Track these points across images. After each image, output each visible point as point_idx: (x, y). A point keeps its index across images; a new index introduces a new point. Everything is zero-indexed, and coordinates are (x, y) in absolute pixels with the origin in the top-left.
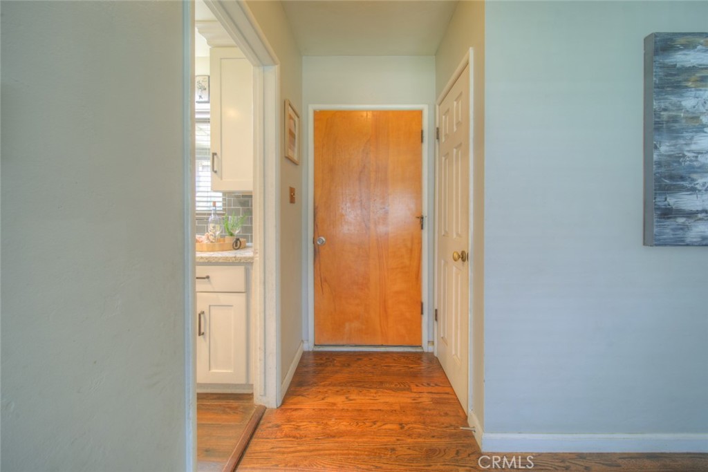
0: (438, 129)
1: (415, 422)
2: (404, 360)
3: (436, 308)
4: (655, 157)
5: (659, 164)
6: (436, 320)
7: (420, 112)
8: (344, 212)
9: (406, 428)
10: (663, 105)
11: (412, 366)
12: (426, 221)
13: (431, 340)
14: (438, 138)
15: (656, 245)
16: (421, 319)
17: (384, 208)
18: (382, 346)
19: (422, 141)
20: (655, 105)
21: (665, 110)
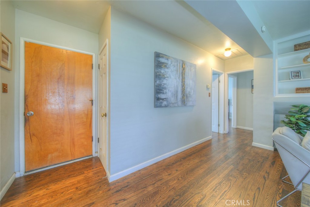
0: (99, 65)
1: (84, 184)
2: (83, 163)
3: (98, 137)
4: (156, 84)
5: (157, 86)
6: (98, 142)
7: (92, 56)
8: (47, 98)
9: (79, 188)
10: (157, 71)
11: (86, 164)
12: (94, 102)
13: (96, 151)
14: (99, 68)
15: (156, 107)
16: (92, 143)
17: (73, 96)
18: (72, 160)
19: (92, 68)
20: (156, 71)
21: (158, 72)
